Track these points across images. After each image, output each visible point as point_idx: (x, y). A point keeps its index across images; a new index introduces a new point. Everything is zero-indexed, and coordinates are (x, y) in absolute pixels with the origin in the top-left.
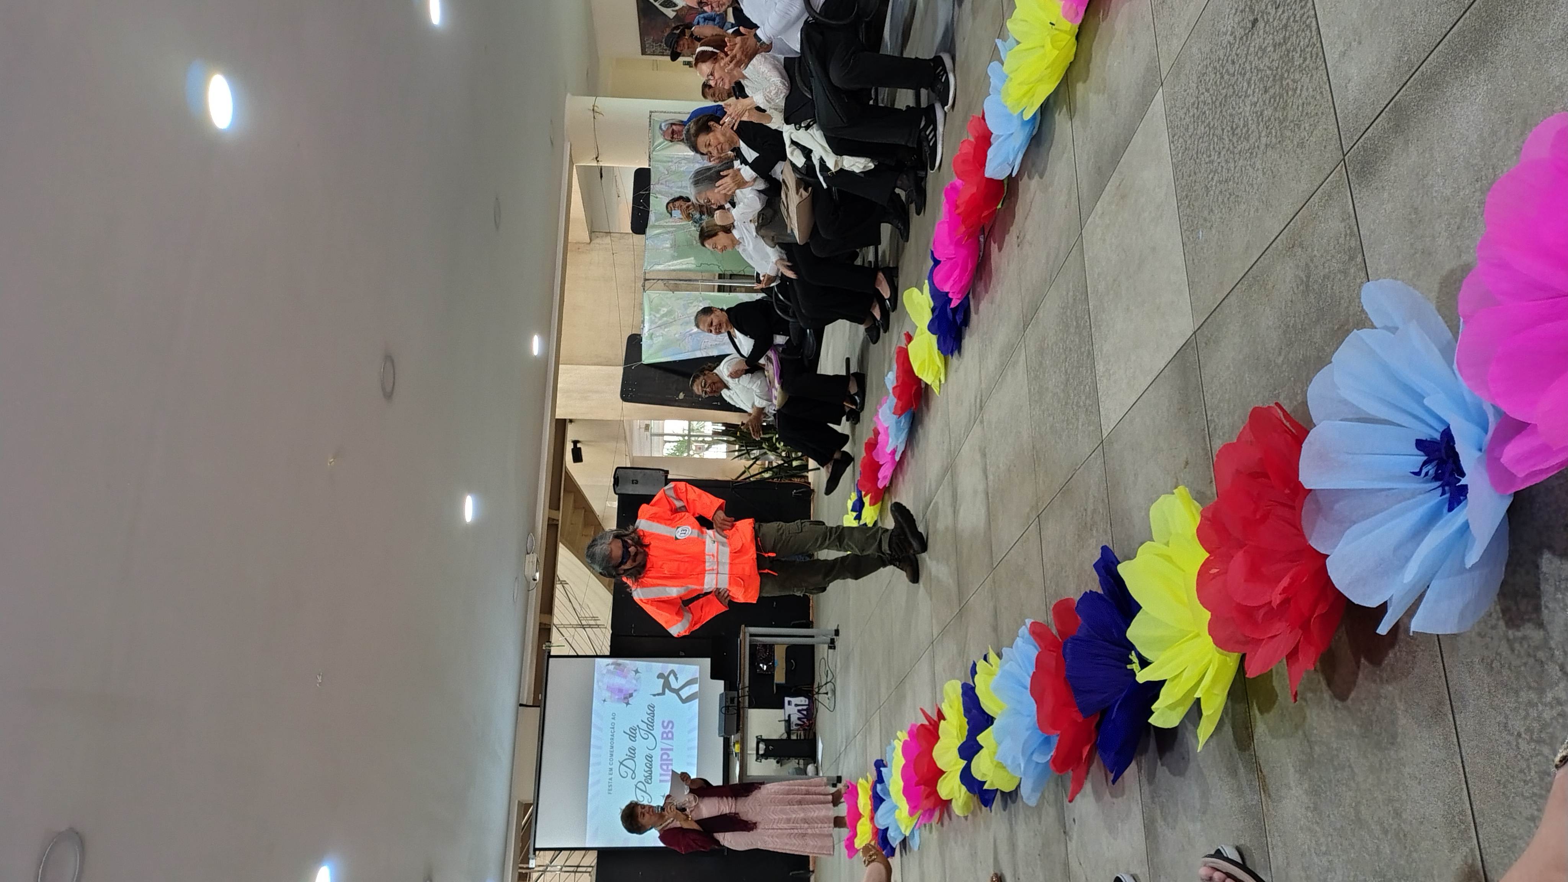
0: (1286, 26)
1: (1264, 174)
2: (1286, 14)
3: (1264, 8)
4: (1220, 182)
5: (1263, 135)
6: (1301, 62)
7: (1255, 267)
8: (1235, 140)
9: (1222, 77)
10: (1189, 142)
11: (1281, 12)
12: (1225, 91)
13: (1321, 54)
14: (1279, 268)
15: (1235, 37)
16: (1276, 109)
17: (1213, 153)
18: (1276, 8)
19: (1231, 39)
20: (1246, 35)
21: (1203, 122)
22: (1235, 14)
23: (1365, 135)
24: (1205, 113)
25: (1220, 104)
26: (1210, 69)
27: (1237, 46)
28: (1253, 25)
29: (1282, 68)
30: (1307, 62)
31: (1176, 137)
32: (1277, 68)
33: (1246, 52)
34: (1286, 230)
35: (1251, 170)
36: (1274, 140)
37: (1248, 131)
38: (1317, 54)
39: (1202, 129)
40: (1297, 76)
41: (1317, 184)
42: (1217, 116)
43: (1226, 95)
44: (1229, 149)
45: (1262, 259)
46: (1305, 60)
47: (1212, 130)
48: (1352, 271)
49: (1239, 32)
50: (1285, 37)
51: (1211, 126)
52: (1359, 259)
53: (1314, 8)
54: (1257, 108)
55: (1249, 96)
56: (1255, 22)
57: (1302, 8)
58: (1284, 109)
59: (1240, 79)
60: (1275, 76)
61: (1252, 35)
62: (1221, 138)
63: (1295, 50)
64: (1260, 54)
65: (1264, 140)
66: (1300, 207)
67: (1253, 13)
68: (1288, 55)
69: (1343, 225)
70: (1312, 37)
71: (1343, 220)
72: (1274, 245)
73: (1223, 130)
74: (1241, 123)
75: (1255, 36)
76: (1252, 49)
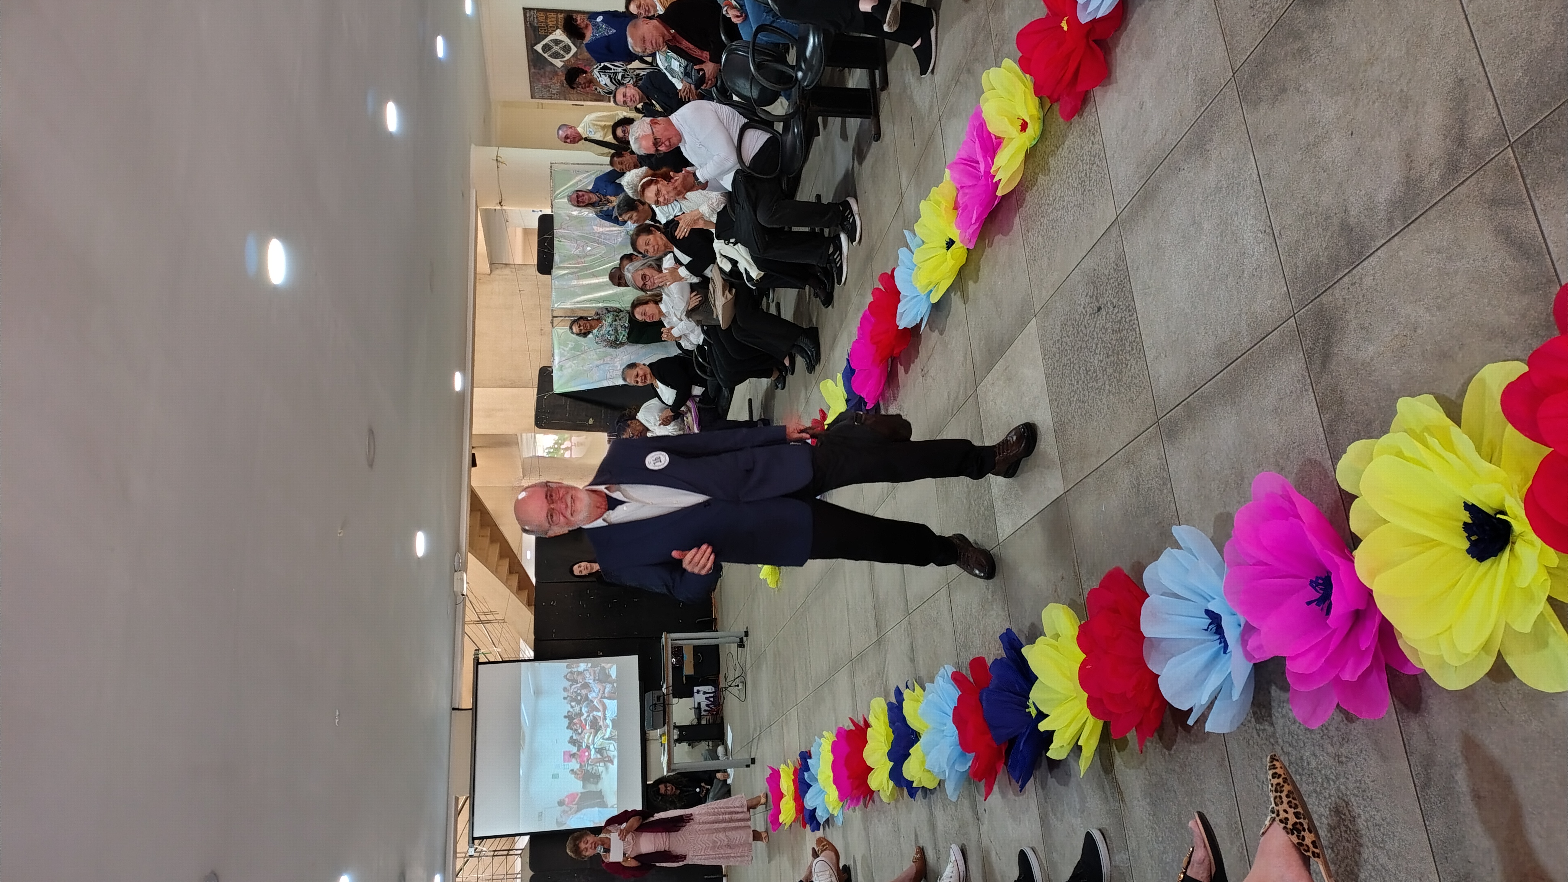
0: (1120, 322)
1: (1108, 409)
2: (1119, 315)
3: (1105, 302)
4: (1080, 401)
5: (1107, 383)
6: (1130, 349)
7: (1104, 466)
8: (1088, 378)
9: (1078, 333)
10: (1056, 364)
11: (1117, 311)
12: (1080, 343)
13: (1142, 350)
14: (1120, 472)
15: (1086, 312)
16: (1114, 371)
17: (1073, 379)
18: (1114, 307)
19: (1084, 312)
20: (1095, 314)
21: (1066, 356)
22: (1086, 296)
23: (1170, 413)
24: (1066, 350)
25: (1077, 351)
26: (1069, 323)
27: (1087, 317)
28: (1098, 311)
29: (1118, 348)
30: (1135, 351)
31: (1047, 357)
32: (1115, 346)
33: (1093, 324)
34: (1123, 450)
35: (1099, 403)
36: (1114, 390)
37: (1097, 376)
38: (1140, 349)
39: (1065, 360)
40: (1128, 358)
41: (1142, 430)
42: (1076, 357)
43: (1081, 347)
44: (1084, 382)
45: (1108, 462)
46: (1133, 349)
47: (1072, 365)
48: (1165, 491)
49: (1089, 310)
50: (1119, 328)
51: (1072, 360)
52: (1169, 486)
53: (1138, 320)
54: (1102, 365)
55: (1097, 354)
56: (1099, 309)
57: (1130, 316)
58: (1120, 374)
59: (1090, 340)
60: (1114, 350)
61: (1098, 316)
62: (1078, 372)
63: (1126, 339)
64: (1103, 331)
65: (1107, 387)
66: (1133, 438)
67: (1098, 302)
68: (1122, 341)
69: (1159, 461)
70: (1136, 337)
71: (1159, 459)
72: (1116, 456)
73: (1080, 367)
74: (1092, 369)
75: (1100, 317)
76: (1097, 325)
